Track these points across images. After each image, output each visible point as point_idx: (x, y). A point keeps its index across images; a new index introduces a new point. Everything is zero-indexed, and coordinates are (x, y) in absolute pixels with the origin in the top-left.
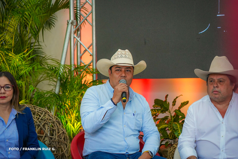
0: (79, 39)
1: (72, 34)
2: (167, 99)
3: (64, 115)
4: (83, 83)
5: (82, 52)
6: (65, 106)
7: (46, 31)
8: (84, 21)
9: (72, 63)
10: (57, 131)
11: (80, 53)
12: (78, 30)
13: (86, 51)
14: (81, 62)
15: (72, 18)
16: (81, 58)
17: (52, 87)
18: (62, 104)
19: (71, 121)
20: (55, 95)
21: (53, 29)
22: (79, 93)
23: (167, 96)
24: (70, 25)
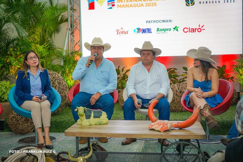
0: (73, 38)
1: (69, 35)
2: (119, 68)
3: (66, 76)
4: (75, 60)
5: (75, 45)
6: (66, 72)
7: (56, 34)
8: (75, 28)
9: (70, 49)
10: (62, 83)
11: (74, 45)
12: (72, 33)
13: (77, 43)
14: (74, 50)
15: (69, 27)
16: (74, 47)
17: (59, 63)
18: (64, 71)
19: (69, 80)
20: (60, 66)
21: (60, 33)
22: (73, 65)
23: (119, 67)
24: (68, 30)
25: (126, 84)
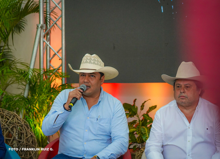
0: (48, 43)
1: (42, 38)
2: (136, 103)
3: (33, 118)
4: (52, 86)
5: (51, 56)
6: (33, 109)
7: (16, 35)
8: (54, 25)
9: (42, 67)
10: (25, 134)
11: (50, 57)
12: (48, 34)
13: (55, 54)
14: (50, 66)
15: (42, 23)
16: (50, 61)
17: (21, 91)
18: (31, 108)
19: (39, 124)
20: (23, 98)
21: (23, 33)
22: (47, 96)
23: (135, 101)
24: (39, 30)
25: (149, 135)
